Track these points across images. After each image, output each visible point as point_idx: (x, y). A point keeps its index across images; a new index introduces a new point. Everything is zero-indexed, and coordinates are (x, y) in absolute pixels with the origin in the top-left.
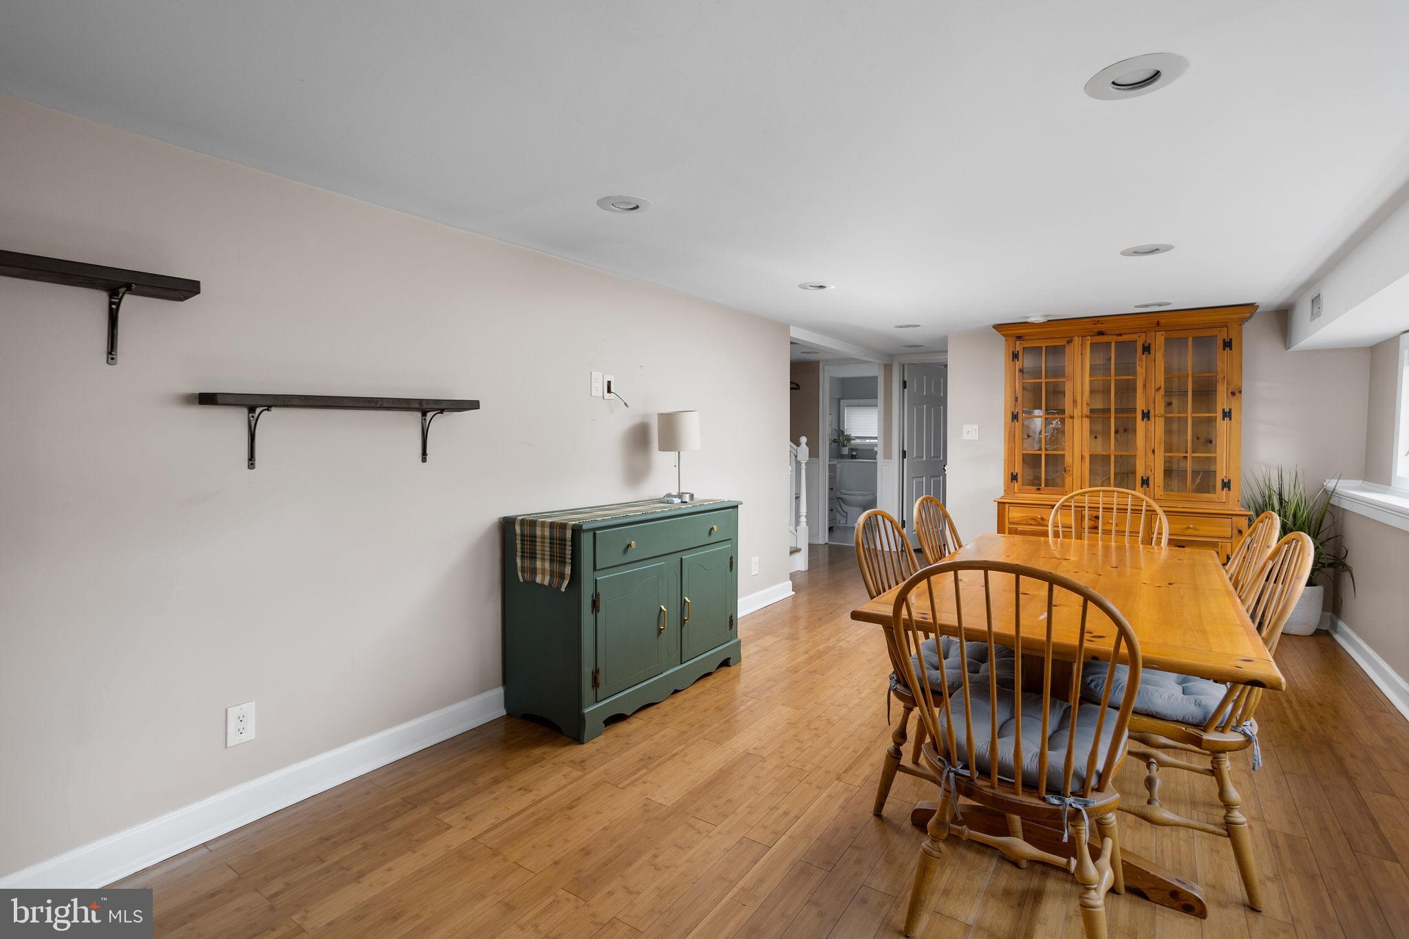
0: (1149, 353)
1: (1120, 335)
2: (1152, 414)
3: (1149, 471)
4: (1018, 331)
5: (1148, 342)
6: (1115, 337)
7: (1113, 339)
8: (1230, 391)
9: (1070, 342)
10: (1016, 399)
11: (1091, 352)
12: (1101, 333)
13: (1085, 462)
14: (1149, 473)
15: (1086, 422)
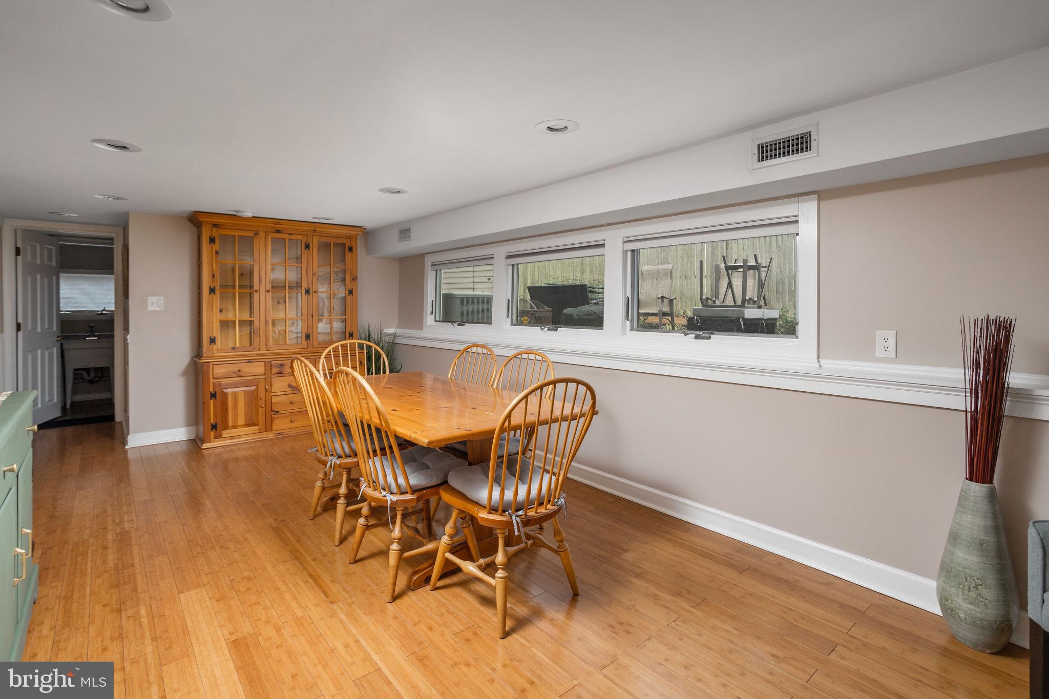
0: (309, 250)
1: (291, 234)
2: (311, 291)
3: (310, 329)
4: (217, 220)
5: (308, 242)
6: (288, 235)
7: (287, 236)
8: (352, 278)
9: (256, 234)
10: (213, 276)
11: (271, 245)
12: (278, 231)
13: (268, 325)
14: (310, 331)
15: (269, 295)
